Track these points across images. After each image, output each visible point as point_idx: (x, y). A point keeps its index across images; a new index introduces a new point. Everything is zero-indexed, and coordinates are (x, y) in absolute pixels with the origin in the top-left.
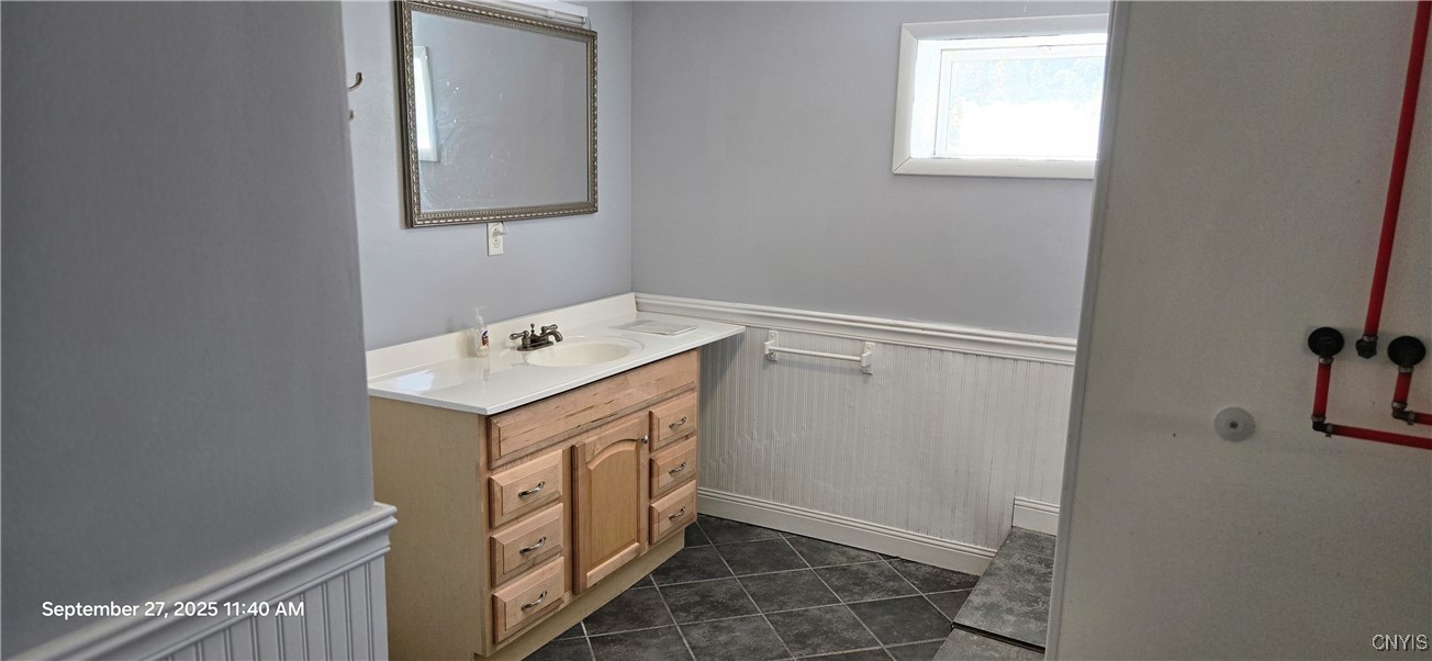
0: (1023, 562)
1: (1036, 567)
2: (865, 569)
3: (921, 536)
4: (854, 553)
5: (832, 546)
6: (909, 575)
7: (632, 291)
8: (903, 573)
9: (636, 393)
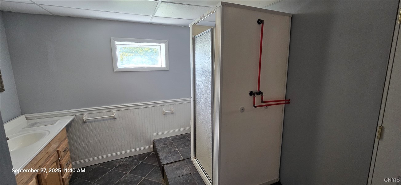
0: (162, 146)
1: (164, 145)
2: (125, 163)
3: (135, 150)
4: (119, 160)
5: (112, 161)
6: (135, 159)
7: (22, 114)
8: (133, 159)
9: (54, 146)
